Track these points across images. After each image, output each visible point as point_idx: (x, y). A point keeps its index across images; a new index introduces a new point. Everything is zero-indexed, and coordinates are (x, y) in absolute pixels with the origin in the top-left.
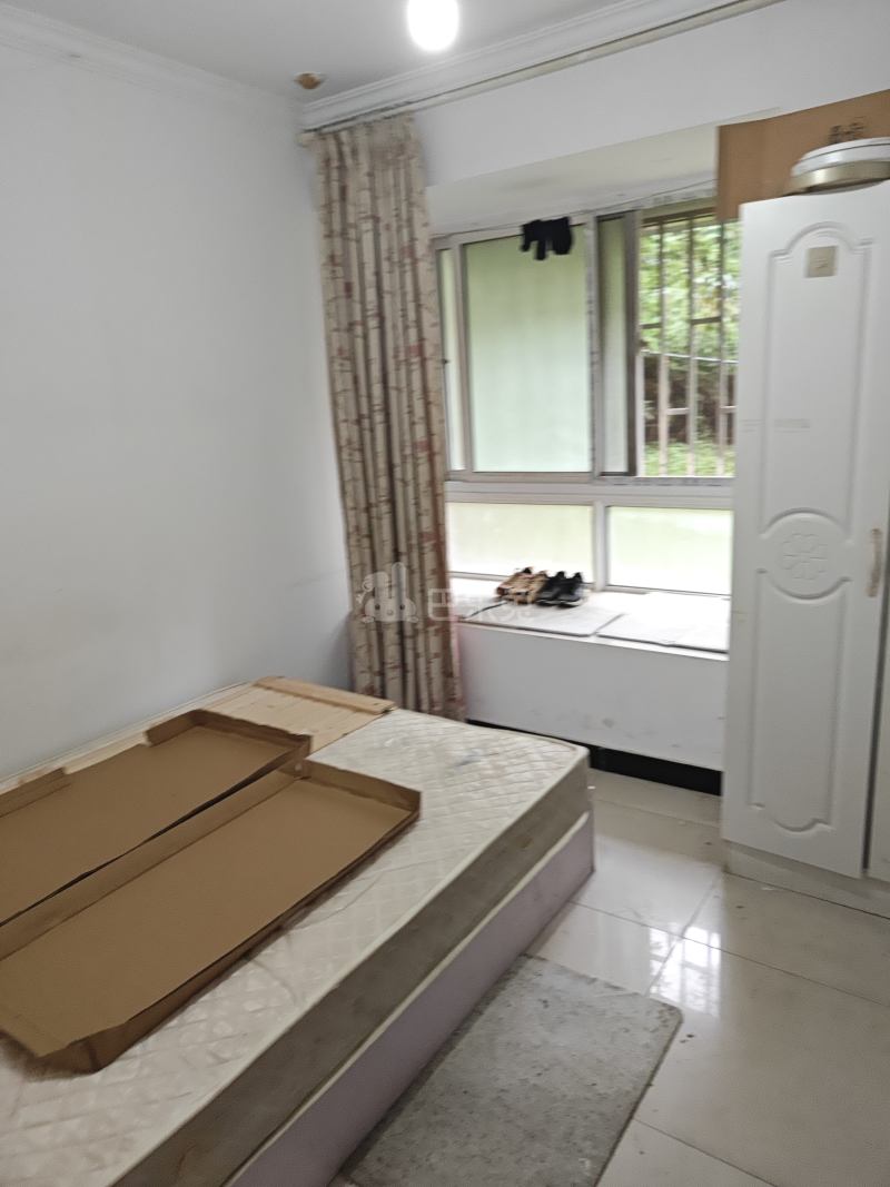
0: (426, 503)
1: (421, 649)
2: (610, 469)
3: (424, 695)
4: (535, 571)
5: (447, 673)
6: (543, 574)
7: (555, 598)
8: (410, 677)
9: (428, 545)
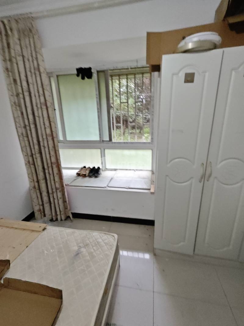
4: (87, 167)
6: (90, 168)
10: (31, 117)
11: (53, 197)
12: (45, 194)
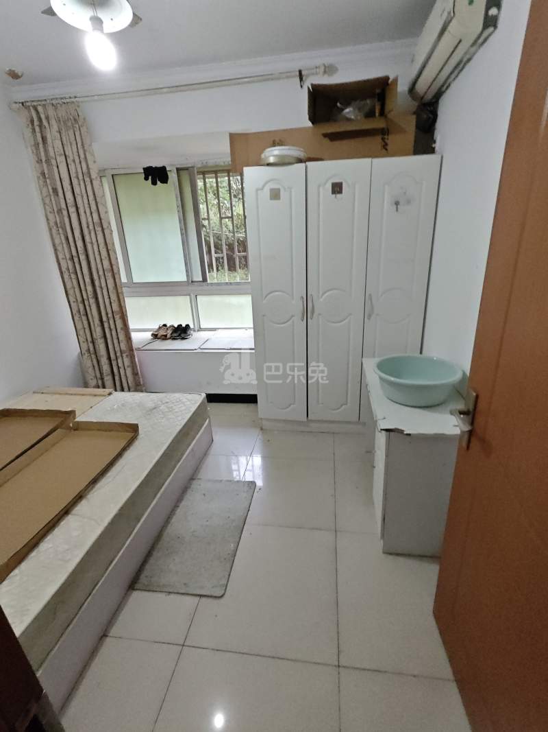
0: (114, 297)
1: (120, 365)
2: (195, 279)
3: (125, 385)
4: (168, 325)
5: (135, 374)
6: (173, 326)
7: (180, 335)
8: (117, 378)
9: (117, 317)
10: (80, 244)
11: (118, 365)
12: (104, 361)
